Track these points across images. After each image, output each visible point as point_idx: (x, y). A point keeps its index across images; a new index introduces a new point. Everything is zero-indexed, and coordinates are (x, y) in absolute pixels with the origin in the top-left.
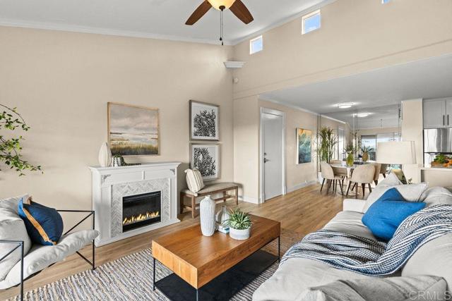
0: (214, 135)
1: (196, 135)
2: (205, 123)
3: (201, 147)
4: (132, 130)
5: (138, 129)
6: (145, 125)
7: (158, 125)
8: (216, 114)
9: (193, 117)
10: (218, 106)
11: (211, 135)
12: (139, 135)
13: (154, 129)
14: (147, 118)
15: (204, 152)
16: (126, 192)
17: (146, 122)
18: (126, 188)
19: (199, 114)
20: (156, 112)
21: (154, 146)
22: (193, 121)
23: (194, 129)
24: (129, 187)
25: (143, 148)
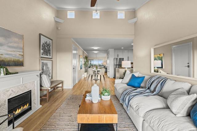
0: (50, 55)
1: (42, 55)
2: (47, 48)
3: (45, 62)
4: (5, 47)
5: (10, 47)
6: (15, 45)
7: (23, 46)
8: (51, 44)
9: (42, 44)
10: (52, 40)
11: (49, 55)
12: (11, 51)
13: (21, 48)
14: (16, 40)
15: (46, 64)
16: (10, 95)
17: (15, 42)
18: (10, 92)
19: (44, 43)
20: (22, 37)
21: (21, 60)
22: (41, 46)
23: (42, 51)
24: (12, 90)
25: (13, 61)
